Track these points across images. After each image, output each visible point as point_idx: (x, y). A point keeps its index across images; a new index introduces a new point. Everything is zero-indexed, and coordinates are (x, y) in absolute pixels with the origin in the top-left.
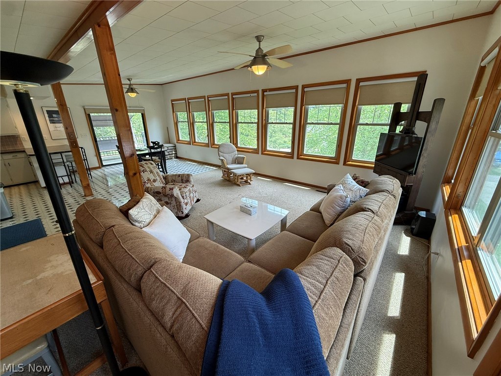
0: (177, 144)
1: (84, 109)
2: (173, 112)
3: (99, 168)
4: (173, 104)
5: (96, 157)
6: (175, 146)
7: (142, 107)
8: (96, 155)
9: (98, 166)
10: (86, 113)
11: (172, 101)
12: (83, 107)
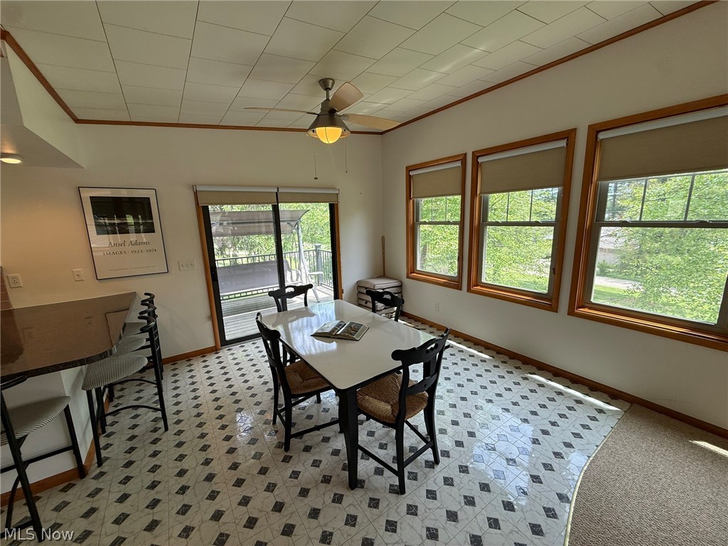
0: (407, 282)
1: (196, 193)
2: (409, 197)
3: (215, 350)
4: (409, 178)
5: (210, 323)
6: (401, 286)
7: (334, 189)
8: (211, 317)
9: (212, 344)
10: (197, 204)
11: (409, 169)
12: (193, 187)
